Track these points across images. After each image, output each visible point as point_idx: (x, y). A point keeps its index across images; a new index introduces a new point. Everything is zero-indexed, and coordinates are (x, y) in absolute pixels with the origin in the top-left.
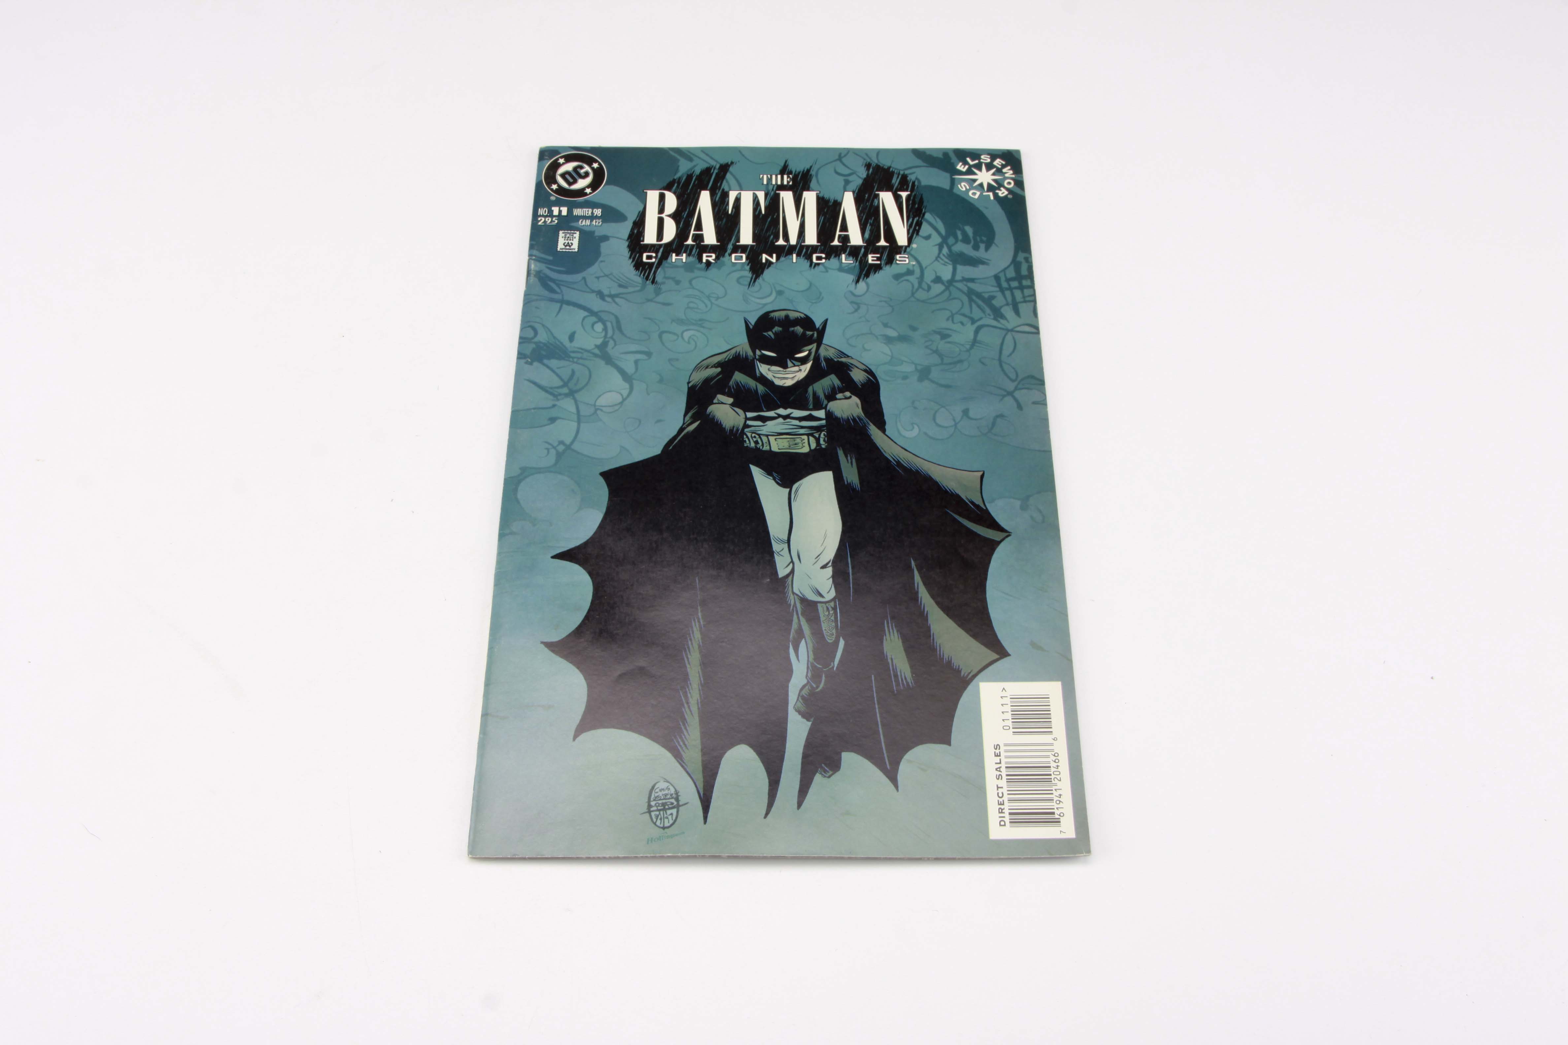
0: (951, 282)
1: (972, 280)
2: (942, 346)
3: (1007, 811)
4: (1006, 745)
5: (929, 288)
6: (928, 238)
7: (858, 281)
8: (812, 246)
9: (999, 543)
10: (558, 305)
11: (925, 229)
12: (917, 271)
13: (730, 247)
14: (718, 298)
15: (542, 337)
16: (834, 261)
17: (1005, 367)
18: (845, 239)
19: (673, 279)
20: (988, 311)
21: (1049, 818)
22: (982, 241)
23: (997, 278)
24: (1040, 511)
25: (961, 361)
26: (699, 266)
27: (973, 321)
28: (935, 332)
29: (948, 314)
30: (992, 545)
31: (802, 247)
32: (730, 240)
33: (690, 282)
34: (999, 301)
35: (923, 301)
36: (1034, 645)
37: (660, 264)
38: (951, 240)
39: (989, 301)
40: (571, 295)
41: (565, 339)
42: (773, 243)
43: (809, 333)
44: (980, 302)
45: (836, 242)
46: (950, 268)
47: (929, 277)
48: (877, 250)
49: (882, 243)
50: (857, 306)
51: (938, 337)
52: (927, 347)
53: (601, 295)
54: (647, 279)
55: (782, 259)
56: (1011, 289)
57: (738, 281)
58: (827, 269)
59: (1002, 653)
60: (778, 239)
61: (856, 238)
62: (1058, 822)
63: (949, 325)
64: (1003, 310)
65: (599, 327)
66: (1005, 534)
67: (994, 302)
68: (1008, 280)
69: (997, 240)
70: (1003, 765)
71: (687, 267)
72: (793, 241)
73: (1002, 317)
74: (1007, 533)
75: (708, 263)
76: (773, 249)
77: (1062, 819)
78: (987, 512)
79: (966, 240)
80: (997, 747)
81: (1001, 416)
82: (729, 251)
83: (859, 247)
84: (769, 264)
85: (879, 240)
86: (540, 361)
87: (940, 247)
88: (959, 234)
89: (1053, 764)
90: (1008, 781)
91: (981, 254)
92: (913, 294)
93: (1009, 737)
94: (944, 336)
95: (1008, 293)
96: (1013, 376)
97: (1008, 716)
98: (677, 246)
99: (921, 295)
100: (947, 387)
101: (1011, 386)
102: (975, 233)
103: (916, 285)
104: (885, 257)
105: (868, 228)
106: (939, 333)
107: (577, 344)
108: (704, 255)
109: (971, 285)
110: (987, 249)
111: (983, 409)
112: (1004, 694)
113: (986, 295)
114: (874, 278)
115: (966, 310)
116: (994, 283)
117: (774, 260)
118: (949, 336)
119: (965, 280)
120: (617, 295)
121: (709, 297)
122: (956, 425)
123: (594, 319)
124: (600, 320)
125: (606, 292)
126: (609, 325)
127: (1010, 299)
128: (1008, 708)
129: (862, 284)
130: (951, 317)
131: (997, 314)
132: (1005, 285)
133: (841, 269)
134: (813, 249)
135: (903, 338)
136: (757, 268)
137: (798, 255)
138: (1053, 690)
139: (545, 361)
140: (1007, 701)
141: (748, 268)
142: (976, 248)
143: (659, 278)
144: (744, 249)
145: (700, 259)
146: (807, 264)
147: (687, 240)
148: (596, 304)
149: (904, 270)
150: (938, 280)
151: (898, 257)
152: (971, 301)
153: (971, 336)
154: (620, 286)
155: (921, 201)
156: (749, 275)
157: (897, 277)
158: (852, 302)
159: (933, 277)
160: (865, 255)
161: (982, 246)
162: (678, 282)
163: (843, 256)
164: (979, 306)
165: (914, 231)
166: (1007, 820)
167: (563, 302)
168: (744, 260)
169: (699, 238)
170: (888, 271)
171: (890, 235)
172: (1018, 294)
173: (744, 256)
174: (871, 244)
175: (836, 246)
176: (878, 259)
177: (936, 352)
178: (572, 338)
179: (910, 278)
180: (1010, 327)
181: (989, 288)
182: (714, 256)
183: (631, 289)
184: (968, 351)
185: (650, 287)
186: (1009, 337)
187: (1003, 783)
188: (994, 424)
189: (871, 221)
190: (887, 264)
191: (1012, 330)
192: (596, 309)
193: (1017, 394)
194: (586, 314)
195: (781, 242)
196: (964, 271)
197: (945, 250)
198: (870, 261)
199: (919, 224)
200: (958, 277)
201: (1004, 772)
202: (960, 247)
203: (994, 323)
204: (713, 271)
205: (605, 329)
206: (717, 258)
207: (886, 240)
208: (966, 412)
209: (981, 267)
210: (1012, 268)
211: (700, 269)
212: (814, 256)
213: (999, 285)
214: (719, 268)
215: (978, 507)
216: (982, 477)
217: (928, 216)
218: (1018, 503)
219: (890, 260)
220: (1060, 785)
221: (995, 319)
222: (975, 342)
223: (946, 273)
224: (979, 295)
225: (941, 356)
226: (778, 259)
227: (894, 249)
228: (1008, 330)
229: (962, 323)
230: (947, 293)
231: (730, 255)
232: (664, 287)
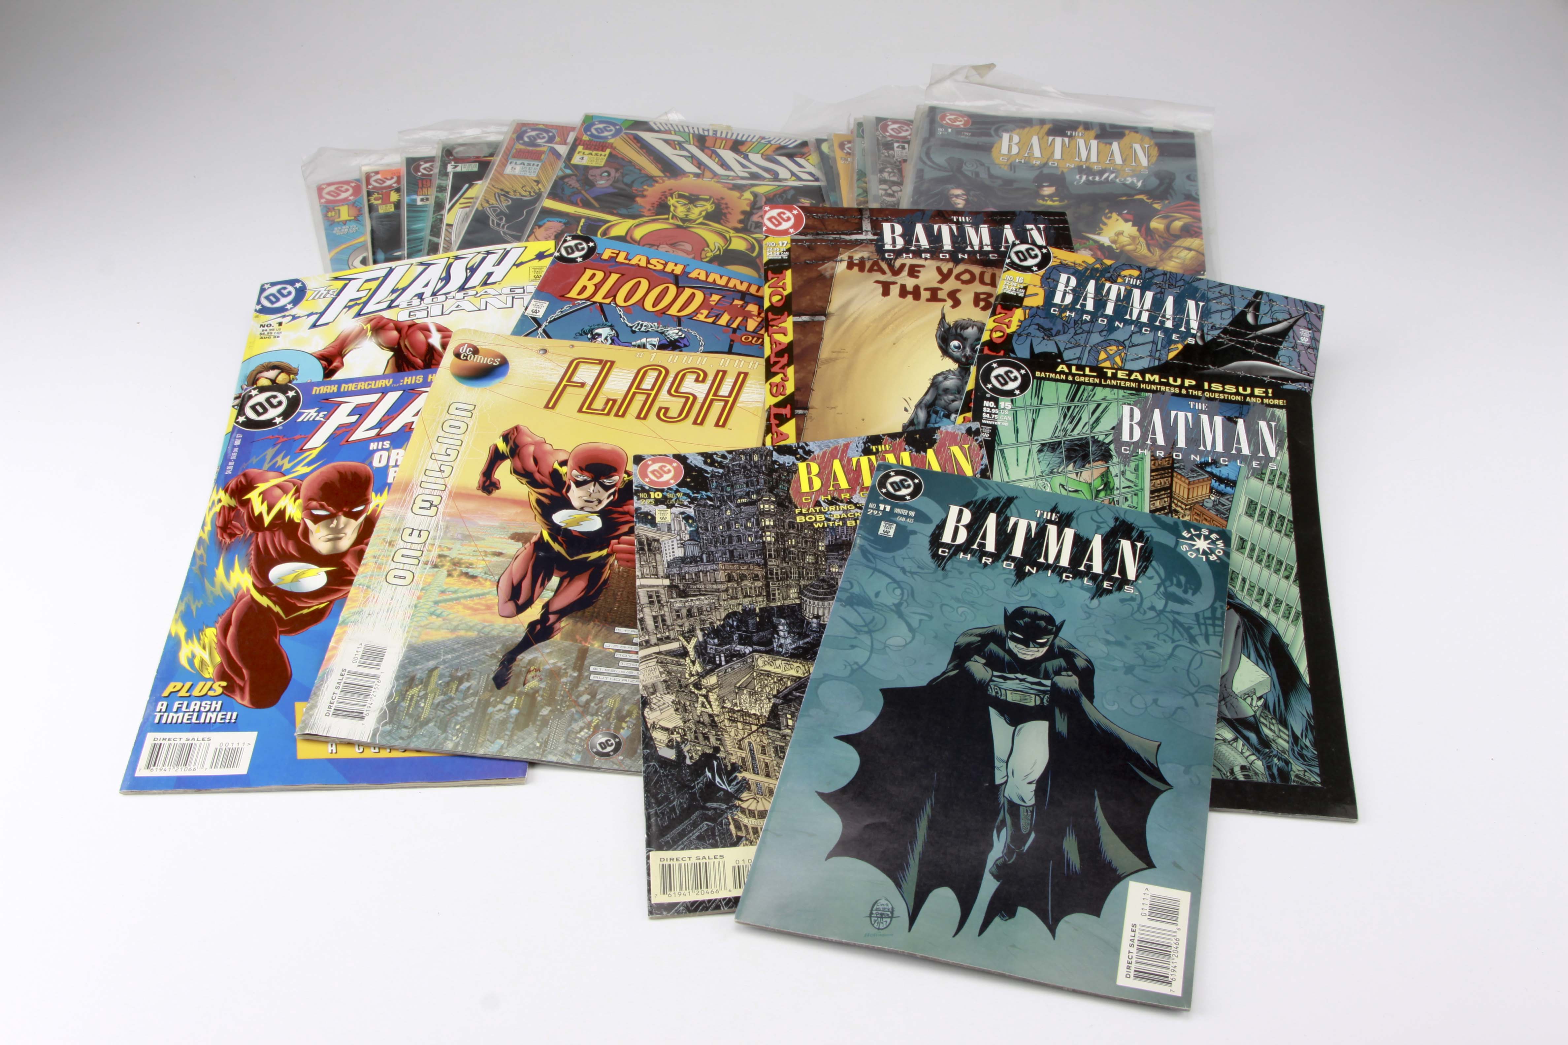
0: (1162, 611)
1: (1178, 613)
2: (1147, 653)
3: (1133, 969)
4: (1141, 925)
5: (1145, 612)
6: (1151, 578)
7: (1093, 598)
8: (1064, 568)
9: (1163, 792)
10: (871, 571)
11: (1150, 572)
12: (1139, 600)
13: (1004, 556)
14: (988, 590)
15: (856, 590)
16: (1078, 581)
17: (1191, 676)
18: (1089, 567)
19: (958, 570)
20: (1186, 636)
21: (1164, 980)
22: (1191, 589)
23: (1197, 615)
24: (1198, 777)
25: (1159, 666)
26: (979, 564)
27: (1173, 641)
28: (1143, 643)
29: (1155, 632)
30: (1158, 793)
31: (1056, 567)
32: (1005, 551)
33: (970, 574)
34: (1195, 631)
35: (1139, 621)
36: (1176, 865)
37: (950, 557)
38: (1168, 583)
39: (1187, 630)
40: (881, 565)
41: (872, 595)
42: (1035, 560)
43: (1050, 627)
44: (1181, 629)
45: (1082, 568)
46: (1163, 602)
47: (1146, 604)
48: (1111, 579)
49: (1116, 575)
50: (1089, 616)
51: (1145, 647)
52: (1135, 652)
53: (904, 570)
54: (939, 566)
55: (1040, 572)
56: (1206, 624)
57: (1005, 581)
58: (1071, 586)
59: (1150, 865)
60: (1040, 557)
61: (1097, 568)
62: (1170, 983)
63: (1155, 640)
64: (1197, 638)
65: (898, 592)
66: (1168, 787)
67: (1192, 631)
68: (1205, 618)
69: (1201, 590)
70: (1136, 939)
71: (970, 564)
72: (1051, 561)
73: (1196, 642)
74: (1170, 787)
75: (986, 564)
76: (1034, 564)
77: (1173, 983)
78: (1158, 770)
79: (1179, 585)
80: (1134, 925)
81: (1182, 708)
82: (1002, 559)
83: (1098, 575)
84: (1030, 573)
85: (1114, 573)
86: (852, 606)
87: (1159, 586)
88: (1175, 581)
89: (1174, 945)
90: (1138, 949)
91: (1189, 596)
92: (1132, 614)
93: (1145, 921)
94: (1149, 647)
95: (1203, 627)
96: (1196, 683)
97: (1147, 907)
98: (966, 548)
99: (1138, 616)
100: (1146, 681)
101: (1193, 689)
102: (1187, 582)
103: (1136, 608)
104: (1116, 585)
105: (1108, 563)
106: (1146, 644)
107: (881, 599)
108: (984, 558)
109: (1176, 616)
110: (1193, 594)
111: (1168, 701)
112: (1146, 892)
113: (1186, 626)
114: (1105, 599)
115: (1170, 632)
116: (1194, 617)
117: (1034, 571)
118: (1153, 648)
119: (1172, 612)
120: (915, 573)
121: (981, 588)
122: (1146, 708)
123: (895, 585)
124: (900, 587)
125: (908, 569)
126: (905, 591)
127: (1203, 632)
128: (1148, 902)
129: (1095, 601)
130: (1157, 636)
131: (1192, 639)
132: (1202, 621)
133: (1082, 587)
134: (1065, 570)
135: (1119, 643)
136: (1020, 575)
137: (1053, 572)
138: (1184, 898)
139: (855, 607)
140: (1148, 897)
141: (1014, 573)
142: (1185, 592)
143: (948, 567)
144: (1014, 559)
145: (980, 560)
146: (1057, 579)
147: (973, 544)
148: (899, 575)
149: (1129, 597)
150: (1152, 608)
151: (1126, 587)
152: (1174, 627)
153: (1170, 651)
154: (919, 567)
155: (1151, 552)
156: (1014, 578)
157: (1123, 601)
158: (1085, 612)
159: (1149, 605)
160: (1102, 581)
161: (1190, 592)
162: (961, 573)
163: (1086, 579)
164: (1180, 632)
165: (1141, 572)
166: (1132, 974)
167: (875, 570)
168: (1012, 567)
169: (982, 546)
170: (1116, 595)
171: (1123, 571)
172: (1211, 629)
173: (1013, 564)
174: (1107, 574)
175: (1082, 571)
176: (1111, 586)
177: (1142, 656)
178: (877, 594)
179: (1133, 603)
180: (1200, 649)
181: (1189, 621)
182: (991, 560)
183: (926, 571)
184: (1166, 660)
185: (940, 572)
186: (1198, 657)
187: (1134, 950)
188: (1175, 713)
189: (1111, 558)
190: (1117, 590)
191: (1201, 652)
192: (898, 579)
193: (1196, 695)
194: (890, 581)
195: (1042, 560)
196: (1173, 606)
197: (1162, 589)
198: (1105, 586)
199: (1146, 568)
200: (1168, 609)
201: (1136, 943)
202: (1173, 589)
203: (1189, 645)
204: (988, 570)
205: (902, 594)
206: (993, 562)
207: (1120, 574)
208: (1155, 701)
209: (1187, 606)
210: (1210, 610)
211: (979, 567)
212: (1064, 575)
213: (1198, 620)
214: (993, 569)
215: (1152, 765)
216: (1159, 746)
217: (1154, 563)
218: (1182, 768)
219: (1120, 588)
220: (1176, 960)
221: (1190, 643)
222: (1171, 655)
223: (1160, 604)
224: (1181, 625)
225: (1145, 660)
226: (1037, 571)
227: (1124, 581)
228: (1198, 652)
229: (1165, 641)
230: (1157, 619)
231: (1003, 561)
232: (950, 574)
